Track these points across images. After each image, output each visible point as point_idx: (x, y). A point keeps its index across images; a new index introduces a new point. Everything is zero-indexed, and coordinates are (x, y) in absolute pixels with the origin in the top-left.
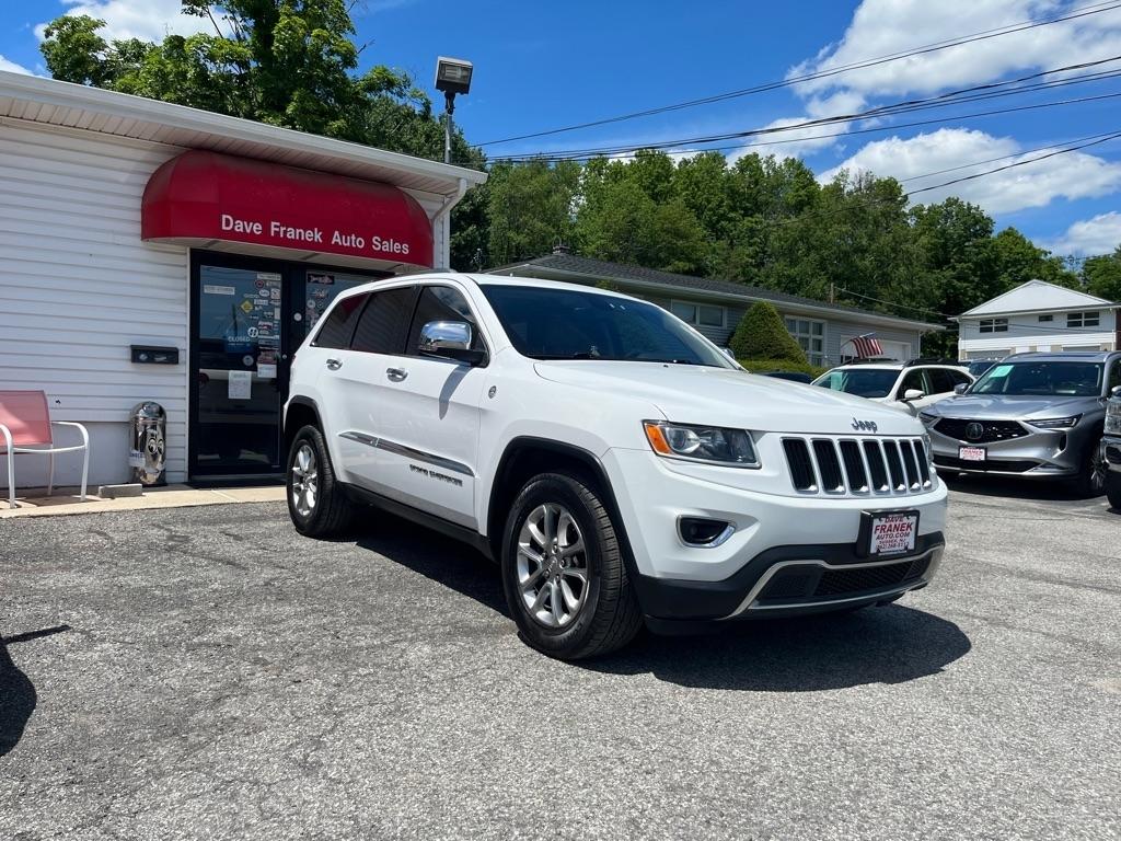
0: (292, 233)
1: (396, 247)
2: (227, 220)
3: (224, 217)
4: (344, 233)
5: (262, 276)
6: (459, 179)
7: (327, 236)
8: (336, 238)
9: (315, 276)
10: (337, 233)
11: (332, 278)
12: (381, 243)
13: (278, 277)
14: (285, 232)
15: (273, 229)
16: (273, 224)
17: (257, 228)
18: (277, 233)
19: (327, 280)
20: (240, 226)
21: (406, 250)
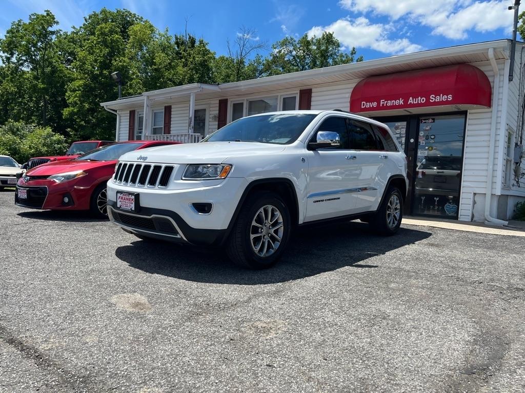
0: (390, 103)
1: (444, 98)
2: (364, 104)
3: (363, 102)
4: (415, 97)
5: (397, 124)
6: (488, 49)
7: (406, 101)
8: (411, 101)
9: (424, 120)
10: (411, 98)
11: (434, 119)
12: (435, 98)
13: (405, 123)
14: (387, 103)
15: (381, 103)
16: (381, 101)
17: (375, 104)
18: (383, 105)
19: (431, 121)
20: (368, 105)
21: (450, 98)
